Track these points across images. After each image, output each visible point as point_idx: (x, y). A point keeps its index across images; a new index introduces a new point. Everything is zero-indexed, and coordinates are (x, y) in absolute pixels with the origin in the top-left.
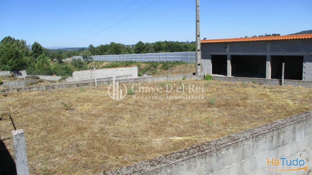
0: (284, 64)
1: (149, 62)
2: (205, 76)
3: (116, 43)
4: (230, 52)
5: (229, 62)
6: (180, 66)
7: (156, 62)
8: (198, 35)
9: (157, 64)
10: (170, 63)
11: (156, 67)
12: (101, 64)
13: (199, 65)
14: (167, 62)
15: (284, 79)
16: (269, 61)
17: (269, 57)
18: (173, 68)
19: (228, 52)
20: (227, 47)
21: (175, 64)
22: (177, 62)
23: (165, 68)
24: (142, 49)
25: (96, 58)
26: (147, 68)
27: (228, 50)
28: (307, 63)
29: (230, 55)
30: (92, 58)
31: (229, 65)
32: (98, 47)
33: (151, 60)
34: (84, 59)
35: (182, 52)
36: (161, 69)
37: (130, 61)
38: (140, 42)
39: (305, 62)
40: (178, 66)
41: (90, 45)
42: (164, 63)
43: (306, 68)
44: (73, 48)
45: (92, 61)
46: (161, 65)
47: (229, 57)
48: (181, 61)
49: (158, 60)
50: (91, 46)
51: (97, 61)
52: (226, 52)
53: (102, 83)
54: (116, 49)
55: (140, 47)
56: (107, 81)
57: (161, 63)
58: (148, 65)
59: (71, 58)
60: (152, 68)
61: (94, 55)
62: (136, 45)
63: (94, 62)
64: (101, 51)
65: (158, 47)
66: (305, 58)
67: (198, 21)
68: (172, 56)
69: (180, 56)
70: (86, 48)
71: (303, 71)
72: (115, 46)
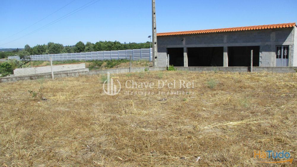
0: (252, 51)
1: (92, 61)
2: (167, 67)
3: (55, 43)
4: (186, 44)
5: (185, 54)
6: (125, 64)
7: (100, 61)
8: (154, 27)
9: (101, 62)
10: (114, 61)
11: (100, 66)
12: (41, 64)
13: (156, 58)
14: (112, 60)
15: (253, 66)
16: (226, 52)
17: (227, 49)
18: (118, 66)
19: (184, 45)
20: (183, 39)
21: (120, 61)
22: (122, 60)
23: (110, 66)
24: (82, 49)
25: (34, 58)
26: (90, 66)
27: (184, 42)
28: (263, 52)
29: (187, 48)
30: (30, 58)
31: (186, 57)
32: (35, 47)
33: (95, 58)
34: (20, 59)
35: (126, 50)
36: (106, 67)
37: (72, 60)
38: (80, 42)
39: (261, 52)
40: (123, 64)
41: (26, 45)
42: (108, 61)
43: (263, 58)
44: (6, 49)
45: (30, 61)
46: (105, 63)
47: (185, 49)
48: (126, 58)
49: (102, 58)
50: (27, 47)
51: (36, 61)
52: (182, 44)
53: (59, 75)
54: (55, 49)
55: (80, 47)
56: (66, 73)
57: (105, 61)
58: (91, 63)
59: (5, 59)
60: (97, 66)
61: (31, 55)
62: (76, 46)
63: (32, 62)
64: (39, 51)
65: (99, 47)
66: (261, 48)
67: (154, 14)
68: (116, 54)
69: (125, 54)
70: (21, 49)
71: (260, 61)
72: (53, 46)
